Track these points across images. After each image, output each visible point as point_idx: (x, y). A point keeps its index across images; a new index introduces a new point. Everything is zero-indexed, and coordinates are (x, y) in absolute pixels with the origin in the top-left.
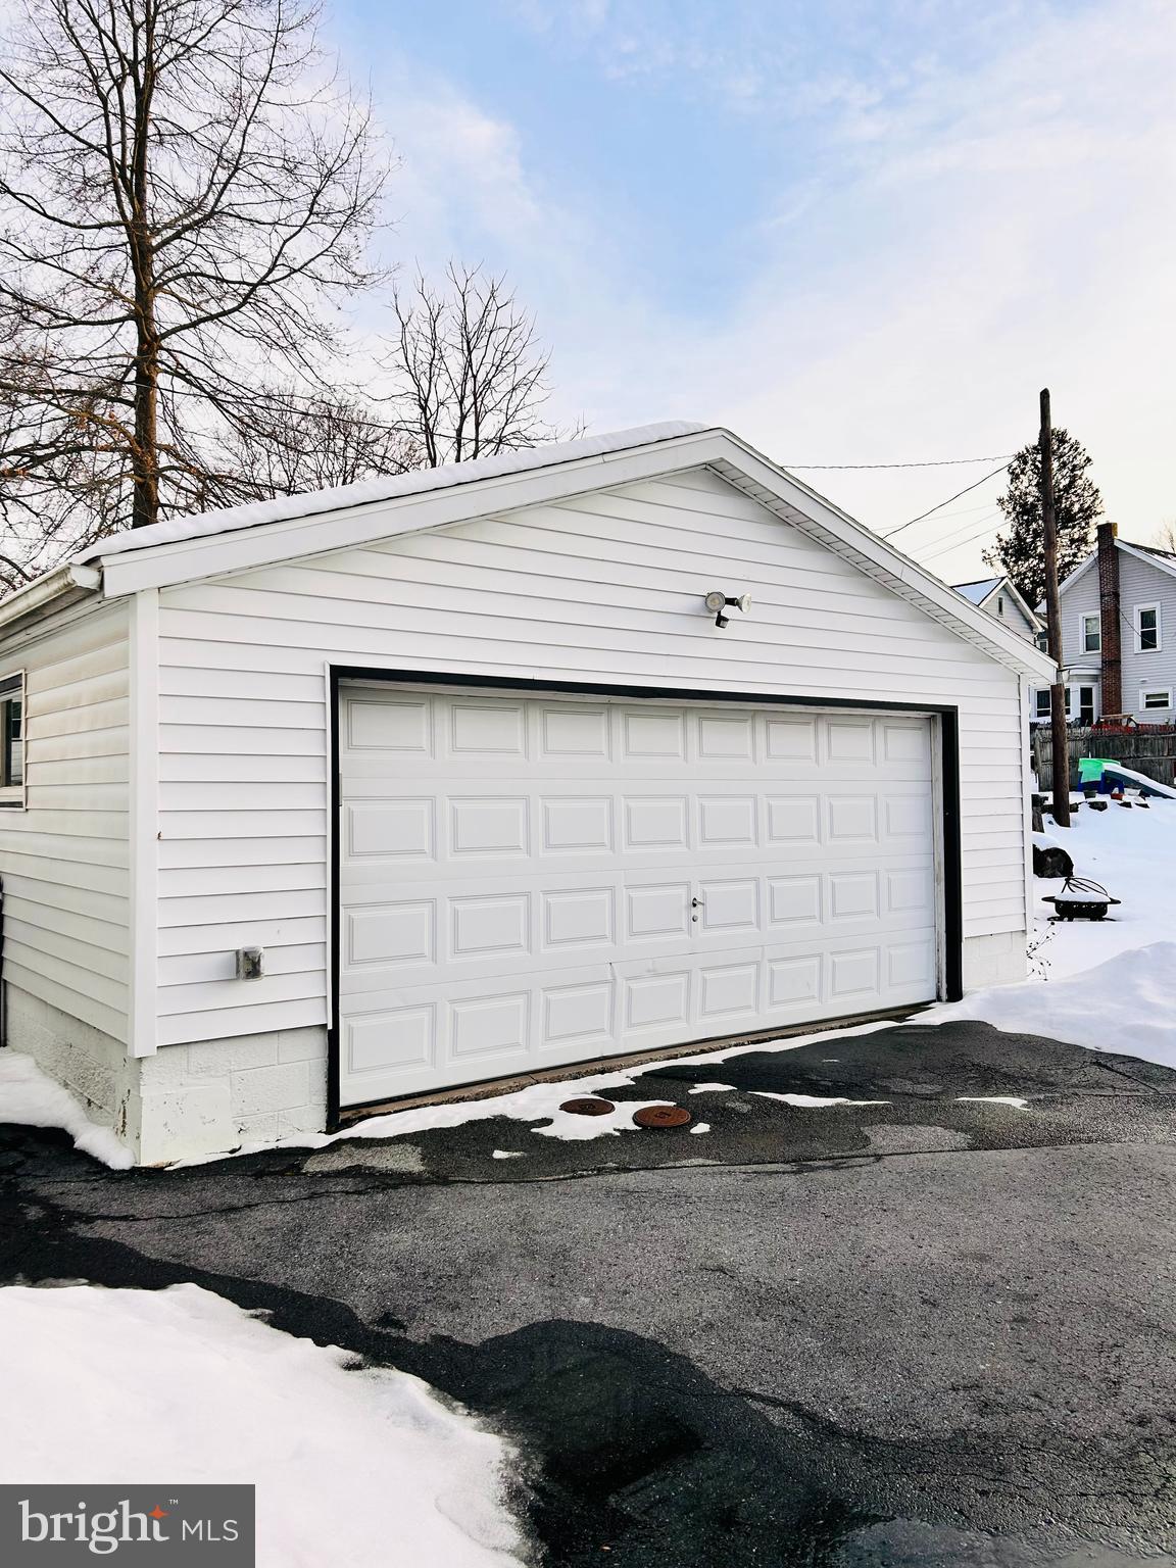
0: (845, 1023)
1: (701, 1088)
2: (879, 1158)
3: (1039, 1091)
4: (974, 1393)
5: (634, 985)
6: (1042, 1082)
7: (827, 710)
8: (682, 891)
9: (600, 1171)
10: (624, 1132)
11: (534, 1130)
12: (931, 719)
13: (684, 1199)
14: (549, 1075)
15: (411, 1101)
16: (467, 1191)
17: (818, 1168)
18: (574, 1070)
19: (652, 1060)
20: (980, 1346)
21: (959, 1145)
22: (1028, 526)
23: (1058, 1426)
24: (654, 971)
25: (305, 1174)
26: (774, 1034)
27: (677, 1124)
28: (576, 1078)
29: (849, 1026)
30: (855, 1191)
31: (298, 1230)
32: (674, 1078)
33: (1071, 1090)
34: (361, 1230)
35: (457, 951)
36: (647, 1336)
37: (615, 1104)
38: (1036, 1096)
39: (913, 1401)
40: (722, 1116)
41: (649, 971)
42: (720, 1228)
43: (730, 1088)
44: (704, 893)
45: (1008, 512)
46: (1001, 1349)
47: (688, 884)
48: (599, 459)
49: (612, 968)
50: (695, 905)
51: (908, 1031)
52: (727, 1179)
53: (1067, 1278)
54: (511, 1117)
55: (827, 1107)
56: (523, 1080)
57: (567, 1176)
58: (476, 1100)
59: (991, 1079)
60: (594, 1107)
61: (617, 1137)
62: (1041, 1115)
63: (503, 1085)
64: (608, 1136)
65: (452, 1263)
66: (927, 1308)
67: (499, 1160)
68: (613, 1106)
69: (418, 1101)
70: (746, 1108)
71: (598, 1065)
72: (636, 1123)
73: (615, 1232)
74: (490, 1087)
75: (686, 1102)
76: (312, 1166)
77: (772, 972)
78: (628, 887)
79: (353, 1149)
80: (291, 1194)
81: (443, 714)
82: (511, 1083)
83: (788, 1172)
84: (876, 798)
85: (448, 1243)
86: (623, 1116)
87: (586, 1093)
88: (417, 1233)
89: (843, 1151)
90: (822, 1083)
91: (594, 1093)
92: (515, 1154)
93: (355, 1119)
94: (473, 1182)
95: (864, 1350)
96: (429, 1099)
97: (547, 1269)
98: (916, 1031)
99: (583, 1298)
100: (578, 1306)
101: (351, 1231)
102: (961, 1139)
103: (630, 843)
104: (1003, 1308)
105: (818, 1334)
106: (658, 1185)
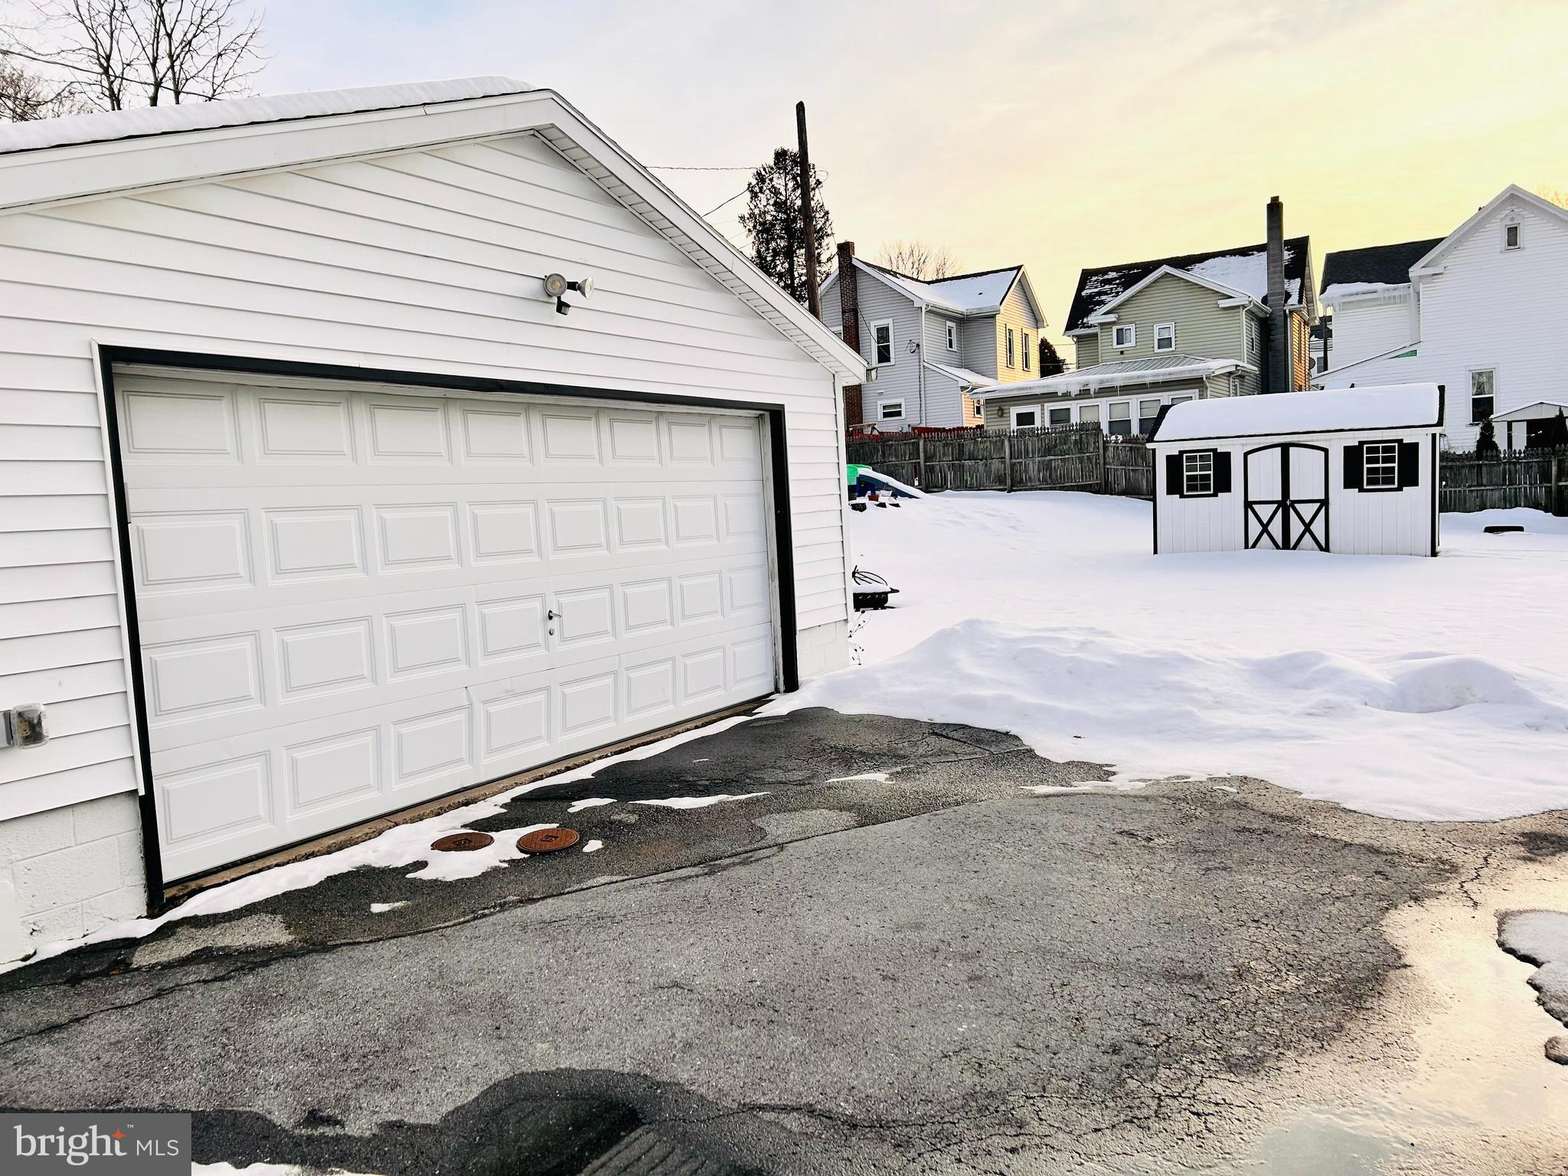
0: (699, 723)
1: (578, 806)
2: (781, 847)
3: (896, 764)
4: (964, 1055)
5: (493, 708)
6: (895, 756)
7: (667, 408)
8: (537, 604)
9: (503, 907)
10: (512, 862)
11: (410, 876)
12: (760, 417)
13: (609, 919)
14: (407, 815)
15: (249, 865)
16: (358, 953)
17: (728, 866)
18: (436, 806)
19: (517, 784)
20: (950, 1009)
21: (848, 824)
22: (767, 244)
23: (1049, 1071)
24: (512, 691)
25: (138, 969)
26: (635, 742)
27: (567, 845)
28: (439, 814)
29: (703, 725)
30: (775, 882)
31: (156, 1037)
32: (546, 799)
33: (923, 760)
34: (242, 1023)
35: (289, 689)
36: (626, 1070)
37: (492, 834)
38: (894, 770)
39: (915, 1077)
40: (611, 829)
41: (507, 691)
42: (659, 943)
43: (611, 801)
44: (560, 605)
45: (749, 230)
46: (969, 1008)
47: (542, 596)
48: (420, 111)
49: (468, 692)
50: (551, 618)
51: (759, 724)
52: (643, 893)
53: (997, 931)
54: (377, 866)
55: (712, 805)
56: (380, 824)
57: (467, 918)
58: (329, 853)
59: (849, 759)
60: (470, 841)
61: (506, 868)
62: (907, 786)
63: (357, 833)
64: (496, 870)
65: (374, 1036)
66: (889, 983)
67: (381, 914)
68: (492, 838)
69: (259, 864)
70: (633, 819)
71: (461, 798)
72: (522, 851)
73: (548, 966)
74: (342, 837)
75: (569, 821)
76: (142, 958)
77: (629, 680)
78: (480, 603)
79: (193, 930)
80: (131, 996)
81: (248, 408)
82: (366, 829)
83: (701, 875)
84: (715, 498)
85: (360, 1016)
86: (505, 845)
87: (454, 828)
88: (316, 1012)
89: (744, 846)
90: (700, 782)
91: (464, 826)
92: (397, 904)
93: (184, 895)
94: (359, 943)
95: (848, 1037)
96: (271, 860)
97: (490, 1022)
98: (769, 722)
99: (539, 1045)
100: (538, 1055)
101: (229, 1024)
102: (847, 817)
103: (480, 555)
104: (956, 970)
105: (802, 1032)
106: (576, 910)
